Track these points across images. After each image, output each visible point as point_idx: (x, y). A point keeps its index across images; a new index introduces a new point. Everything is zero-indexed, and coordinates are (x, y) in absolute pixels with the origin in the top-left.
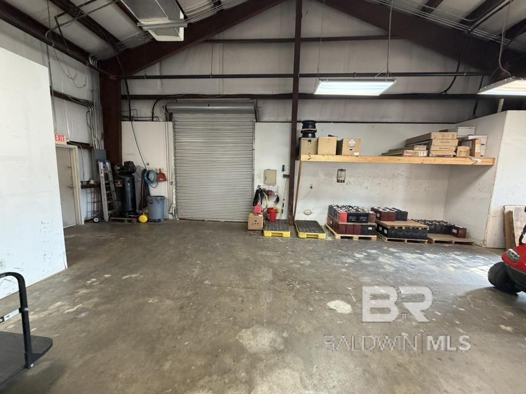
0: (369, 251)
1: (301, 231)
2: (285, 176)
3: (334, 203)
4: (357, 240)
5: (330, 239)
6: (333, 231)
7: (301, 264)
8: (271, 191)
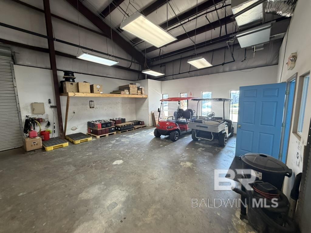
0: (116, 139)
1: (76, 140)
2: (52, 107)
3: (90, 120)
4: (108, 136)
5: (94, 139)
6: (94, 135)
7: (88, 156)
8: (41, 119)
